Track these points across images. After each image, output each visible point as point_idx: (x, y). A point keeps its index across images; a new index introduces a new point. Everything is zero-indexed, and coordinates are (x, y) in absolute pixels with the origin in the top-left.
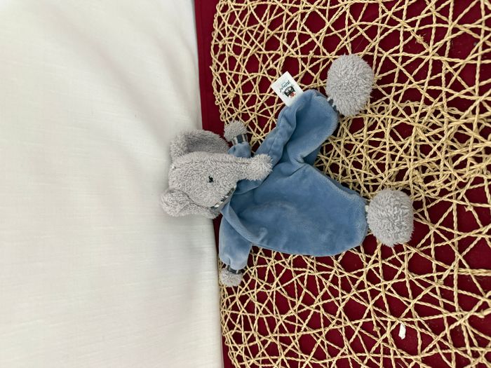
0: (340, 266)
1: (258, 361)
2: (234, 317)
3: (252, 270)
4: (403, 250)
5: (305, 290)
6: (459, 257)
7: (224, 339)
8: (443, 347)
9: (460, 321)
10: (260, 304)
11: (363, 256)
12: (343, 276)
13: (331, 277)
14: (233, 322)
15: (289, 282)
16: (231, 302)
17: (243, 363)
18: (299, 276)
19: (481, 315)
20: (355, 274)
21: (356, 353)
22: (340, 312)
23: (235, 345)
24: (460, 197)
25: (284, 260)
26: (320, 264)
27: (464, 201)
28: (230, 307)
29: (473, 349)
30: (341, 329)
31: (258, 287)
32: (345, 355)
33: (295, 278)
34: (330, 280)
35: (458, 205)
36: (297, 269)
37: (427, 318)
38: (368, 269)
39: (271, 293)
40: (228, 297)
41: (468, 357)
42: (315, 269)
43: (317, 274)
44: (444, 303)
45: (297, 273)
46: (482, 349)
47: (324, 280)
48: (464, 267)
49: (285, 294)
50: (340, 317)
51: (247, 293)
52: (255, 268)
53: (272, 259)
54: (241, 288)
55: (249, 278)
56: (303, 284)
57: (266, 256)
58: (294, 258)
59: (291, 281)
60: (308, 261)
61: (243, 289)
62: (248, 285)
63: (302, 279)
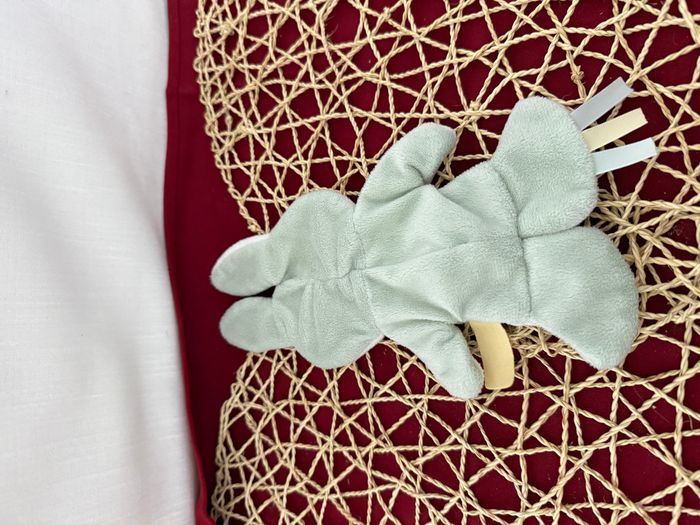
0: (470, 493)
3: (286, 448)
4: (610, 500)
5: (388, 516)
10: (292, 515)
11: (522, 487)
12: (475, 514)
13: (447, 508)
15: (359, 494)
18: (383, 488)
20: (498, 515)
25: (354, 448)
26: (430, 480)
31: (293, 483)
33: (372, 490)
34: (444, 511)
36: (378, 474)
38: (526, 516)
39: (315, 501)
42: (418, 486)
43: (421, 498)
45: (379, 482)
47: (431, 510)
49: (345, 511)
51: (268, 488)
53: (330, 440)
54: (258, 475)
55: (277, 462)
56: (388, 505)
57: (319, 429)
58: (376, 450)
59: (363, 493)
60: (406, 467)
61: (263, 480)
62: (275, 475)
63: (386, 495)
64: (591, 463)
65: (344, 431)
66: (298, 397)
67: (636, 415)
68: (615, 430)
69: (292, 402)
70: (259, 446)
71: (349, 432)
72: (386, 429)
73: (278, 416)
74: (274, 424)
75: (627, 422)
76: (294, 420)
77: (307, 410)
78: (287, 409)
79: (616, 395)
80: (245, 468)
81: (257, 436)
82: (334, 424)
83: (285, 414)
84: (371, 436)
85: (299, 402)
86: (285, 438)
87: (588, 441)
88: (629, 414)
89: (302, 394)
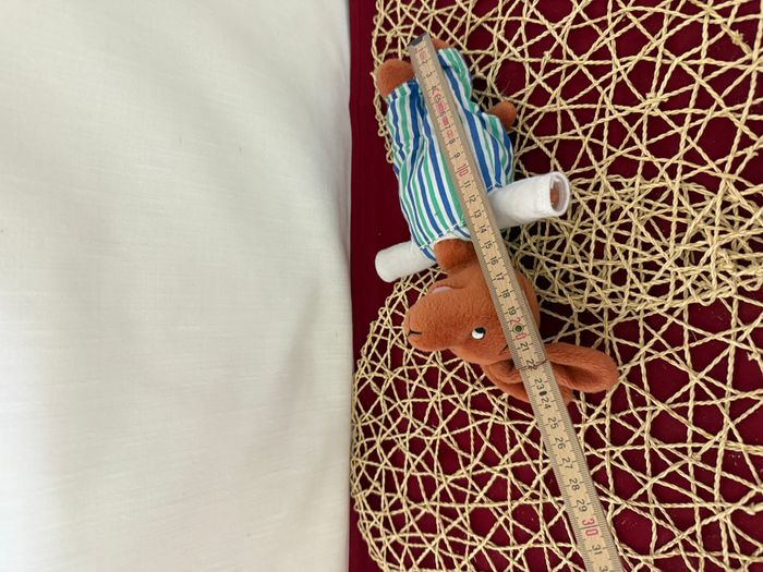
1: (404, 538)
2: (371, 470)
3: (404, 404)
4: (645, 405)
5: (486, 444)
6: (729, 424)
7: (352, 501)
8: (688, 548)
9: (720, 516)
10: (414, 456)
11: (582, 405)
13: (529, 429)
14: (369, 479)
15: (463, 430)
16: (368, 448)
17: (379, 539)
18: (480, 422)
19: (750, 511)
21: (556, 541)
22: (539, 483)
23: (370, 512)
24: (742, 338)
25: (456, 395)
26: (514, 409)
27: (748, 344)
28: (366, 455)
29: (733, 556)
30: (538, 505)
31: (413, 430)
32: (540, 543)
33: (473, 425)
34: (527, 434)
35: (737, 348)
36: (476, 412)
37: (669, 506)
38: (587, 425)
39: (431, 442)
40: (364, 441)
41: (723, 566)
42: (506, 415)
43: (508, 424)
44: (697, 487)
45: (477, 418)
46: (745, 558)
47: (517, 433)
48: (735, 440)
49: (454, 446)
50: (537, 488)
51: (394, 437)
52: (409, 401)
53: (438, 392)
54: (385, 428)
55: (399, 416)
56: (485, 435)
57: (428, 386)
58: (474, 394)
59: (466, 429)
60: (496, 402)
61: (389, 431)
62: (397, 426)
63: (483, 427)
64: (630, 378)
65: (448, 383)
66: (410, 364)
67: (657, 336)
68: (644, 350)
69: (405, 368)
70: (383, 405)
71: (451, 384)
72: (479, 377)
73: (396, 380)
74: (393, 387)
75: (651, 342)
76: (408, 381)
77: (418, 372)
78: (402, 374)
79: (641, 324)
80: (374, 424)
81: (381, 398)
82: (440, 379)
83: (402, 378)
84: (469, 385)
85: (411, 368)
86: (403, 396)
87: (626, 361)
88: (652, 336)
89: (413, 361)
